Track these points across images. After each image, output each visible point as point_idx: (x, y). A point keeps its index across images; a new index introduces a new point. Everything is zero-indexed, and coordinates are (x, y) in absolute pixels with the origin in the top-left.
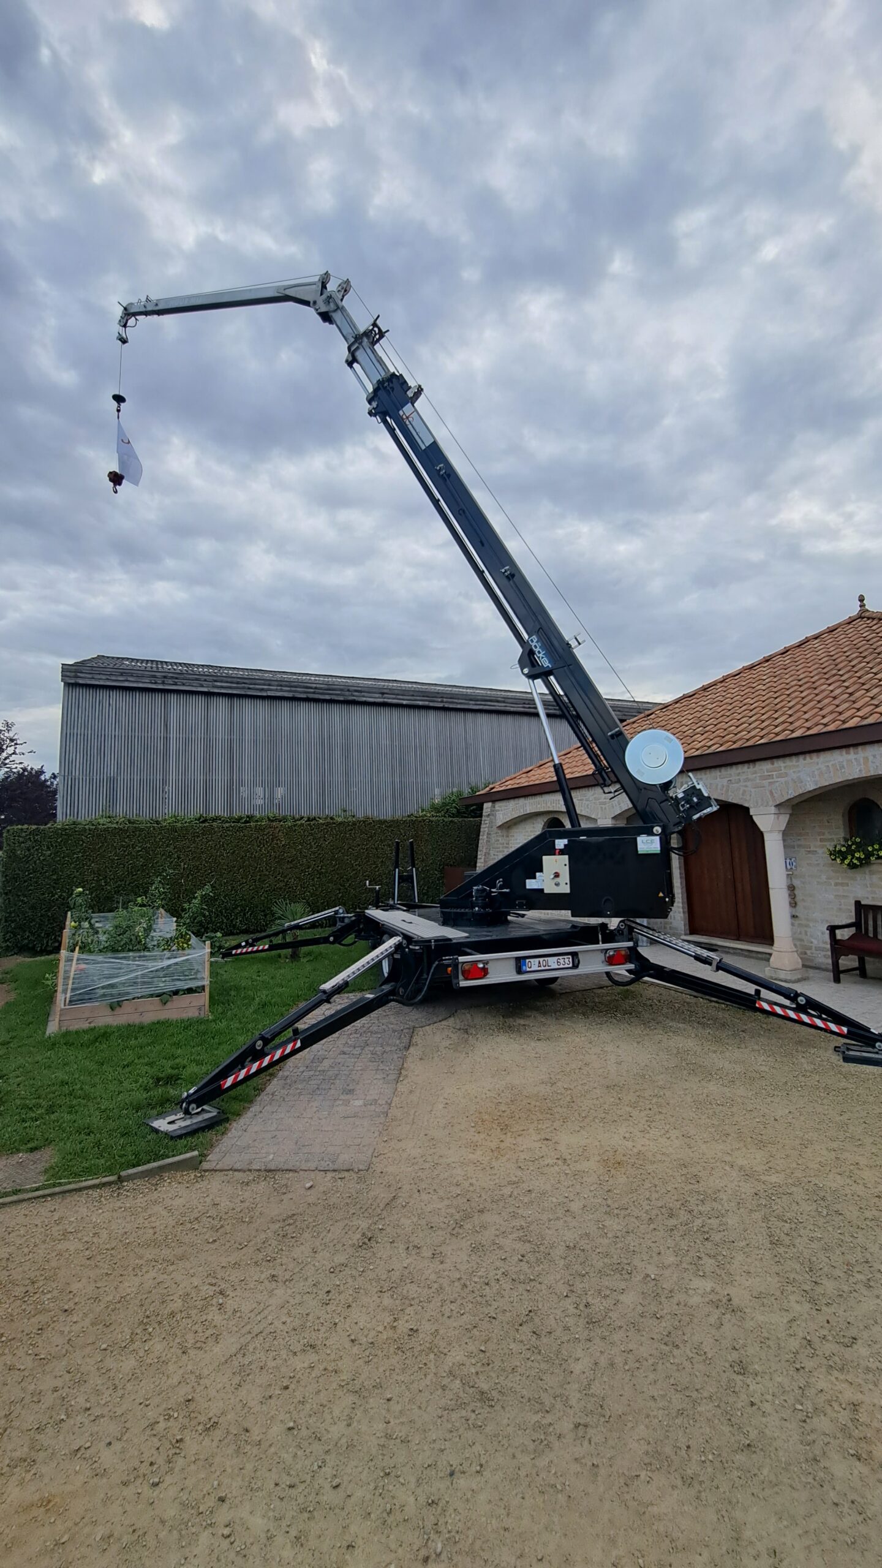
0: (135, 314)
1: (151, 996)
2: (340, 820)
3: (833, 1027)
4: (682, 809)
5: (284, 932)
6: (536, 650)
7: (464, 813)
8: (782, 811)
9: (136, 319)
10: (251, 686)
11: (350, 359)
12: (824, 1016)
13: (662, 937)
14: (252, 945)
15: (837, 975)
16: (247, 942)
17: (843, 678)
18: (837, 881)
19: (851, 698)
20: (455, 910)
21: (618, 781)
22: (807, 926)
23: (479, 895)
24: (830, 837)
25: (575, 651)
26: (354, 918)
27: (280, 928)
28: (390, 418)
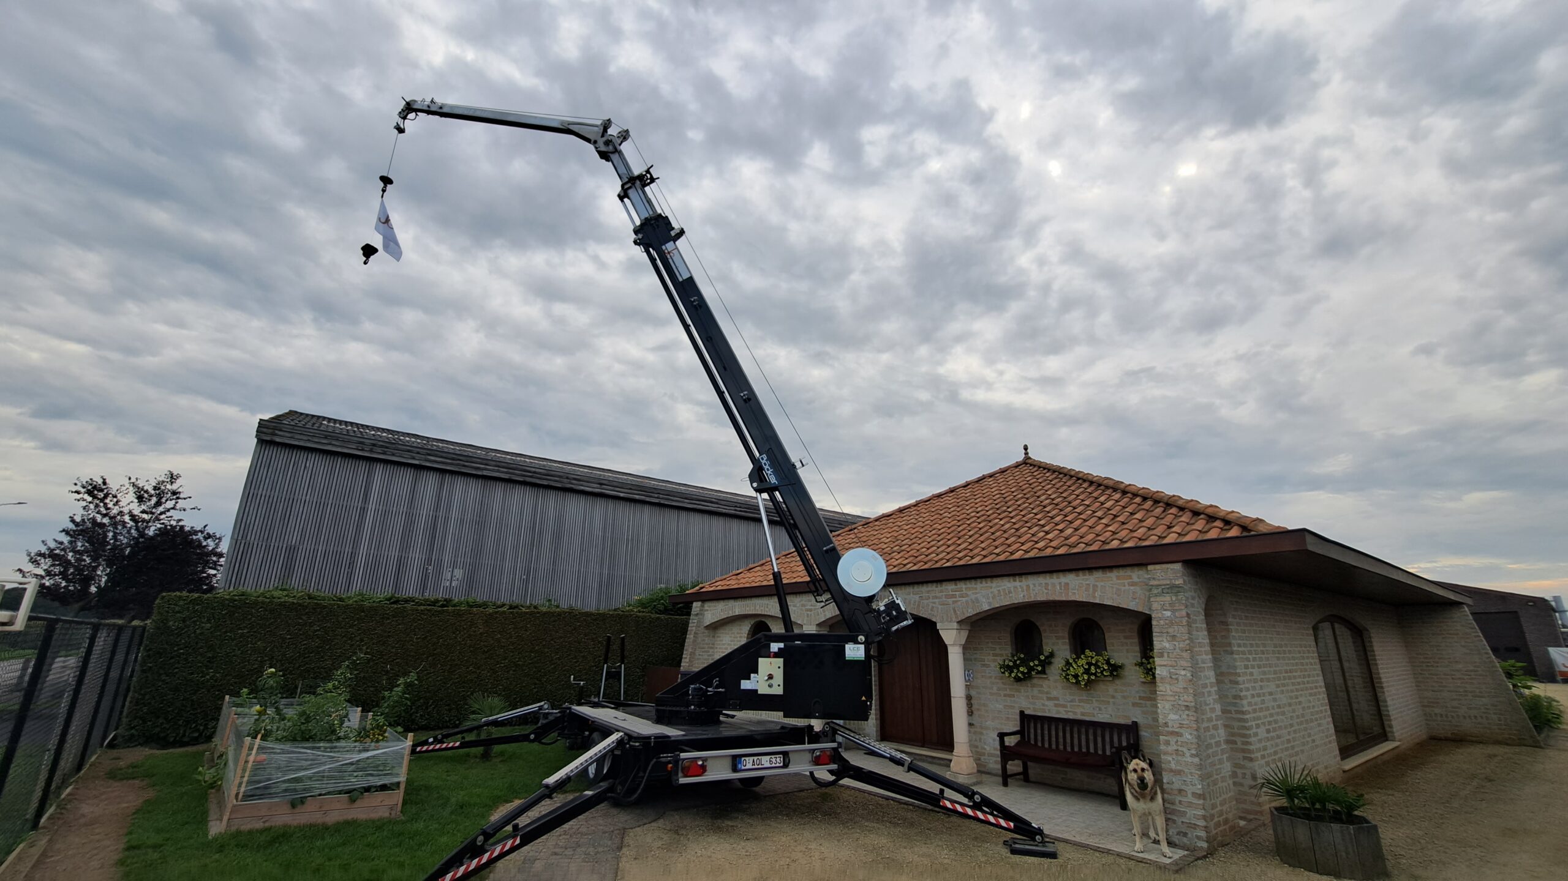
0: (417, 111)
1: (340, 792)
2: (544, 609)
3: (1003, 823)
4: (883, 621)
5: (479, 728)
6: (766, 467)
7: (672, 610)
8: (963, 628)
9: (417, 115)
10: (466, 464)
11: (622, 194)
12: (995, 813)
13: (862, 739)
14: (442, 742)
15: (1006, 779)
16: (435, 738)
17: (1011, 515)
18: (1005, 692)
19: (1017, 534)
20: (670, 709)
21: (829, 590)
22: (981, 733)
23: (695, 693)
24: (1000, 652)
25: (798, 471)
26: (559, 715)
27: (476, 723)
28: (653, 249)
